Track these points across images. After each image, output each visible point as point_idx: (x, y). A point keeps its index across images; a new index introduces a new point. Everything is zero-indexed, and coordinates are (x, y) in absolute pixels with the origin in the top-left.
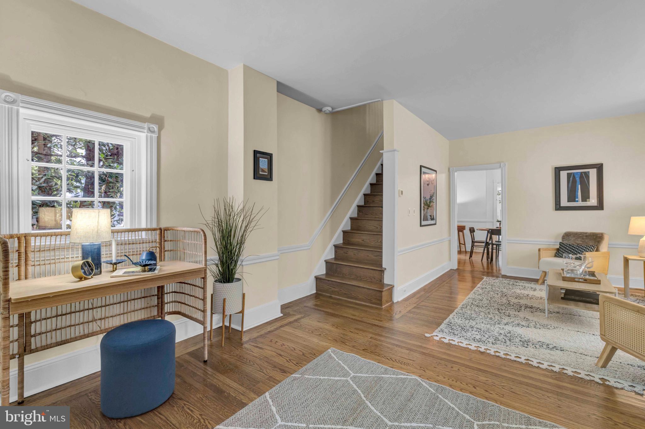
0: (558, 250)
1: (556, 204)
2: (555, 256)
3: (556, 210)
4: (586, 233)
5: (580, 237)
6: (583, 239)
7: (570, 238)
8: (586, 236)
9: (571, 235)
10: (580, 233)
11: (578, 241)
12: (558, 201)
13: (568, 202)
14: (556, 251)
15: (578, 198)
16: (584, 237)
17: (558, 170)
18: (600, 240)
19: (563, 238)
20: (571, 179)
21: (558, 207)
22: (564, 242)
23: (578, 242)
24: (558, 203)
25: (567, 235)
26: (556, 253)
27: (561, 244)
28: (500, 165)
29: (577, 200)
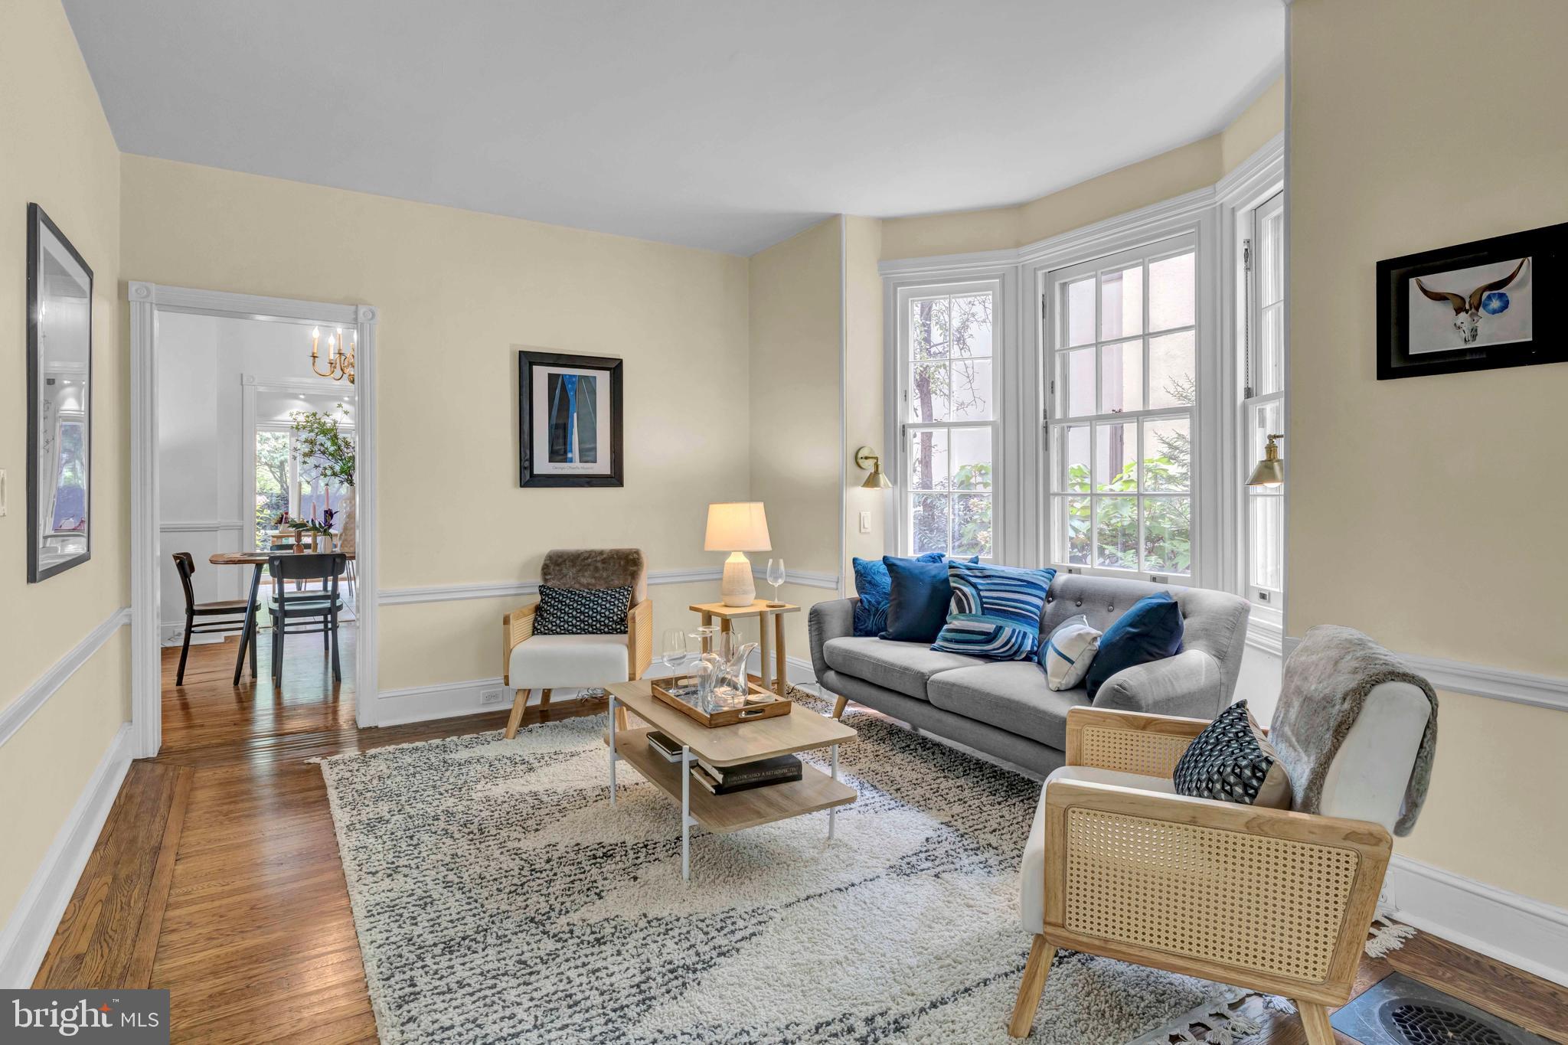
0: (538, 609)
1: (522, 468)
2: (535, 631)
3: (521, 486)
4: (601, 553)
5: (589, 565)
6: (596, 569)
7: (565, 571)
8: (604, 561)
9: (565, 561)
10: (587, 555)
11: (583, 576)
12: (528, 457)
13: (550, 461)
14: (532, 616)
15: (571, 451)
16: (599, 565)
17: (528, 361)
18: (635, 568)
19: (546, 570)
20: (558, 392)
21: (529, 478)
22: (549, 584)
23: (584, 581)
24: (527, 464)
25: (556, 564)
26: (536, 620)
27: (543, 591)
28: (356, 312)
29: (570, 455)
